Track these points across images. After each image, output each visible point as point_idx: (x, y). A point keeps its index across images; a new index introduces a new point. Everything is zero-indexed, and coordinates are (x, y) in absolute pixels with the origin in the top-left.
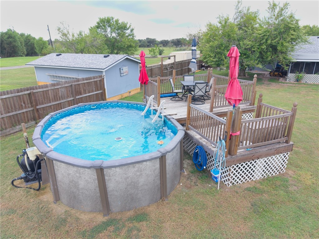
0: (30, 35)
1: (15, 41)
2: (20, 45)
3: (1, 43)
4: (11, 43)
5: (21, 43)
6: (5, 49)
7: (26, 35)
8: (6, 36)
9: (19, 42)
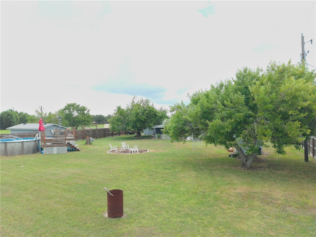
0: (27, 113)
1: (12, 118)
2: (15, 120)
3: (1, 120)
4: (8, 119)
5: (17, 119)
6: (3, 124)
7: (24, 113)
8: (7, 115)
9: (15, 119)
